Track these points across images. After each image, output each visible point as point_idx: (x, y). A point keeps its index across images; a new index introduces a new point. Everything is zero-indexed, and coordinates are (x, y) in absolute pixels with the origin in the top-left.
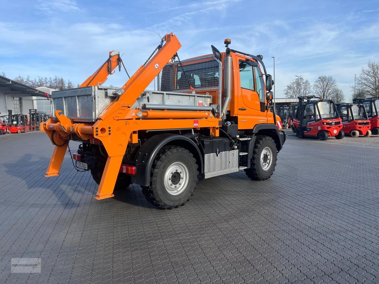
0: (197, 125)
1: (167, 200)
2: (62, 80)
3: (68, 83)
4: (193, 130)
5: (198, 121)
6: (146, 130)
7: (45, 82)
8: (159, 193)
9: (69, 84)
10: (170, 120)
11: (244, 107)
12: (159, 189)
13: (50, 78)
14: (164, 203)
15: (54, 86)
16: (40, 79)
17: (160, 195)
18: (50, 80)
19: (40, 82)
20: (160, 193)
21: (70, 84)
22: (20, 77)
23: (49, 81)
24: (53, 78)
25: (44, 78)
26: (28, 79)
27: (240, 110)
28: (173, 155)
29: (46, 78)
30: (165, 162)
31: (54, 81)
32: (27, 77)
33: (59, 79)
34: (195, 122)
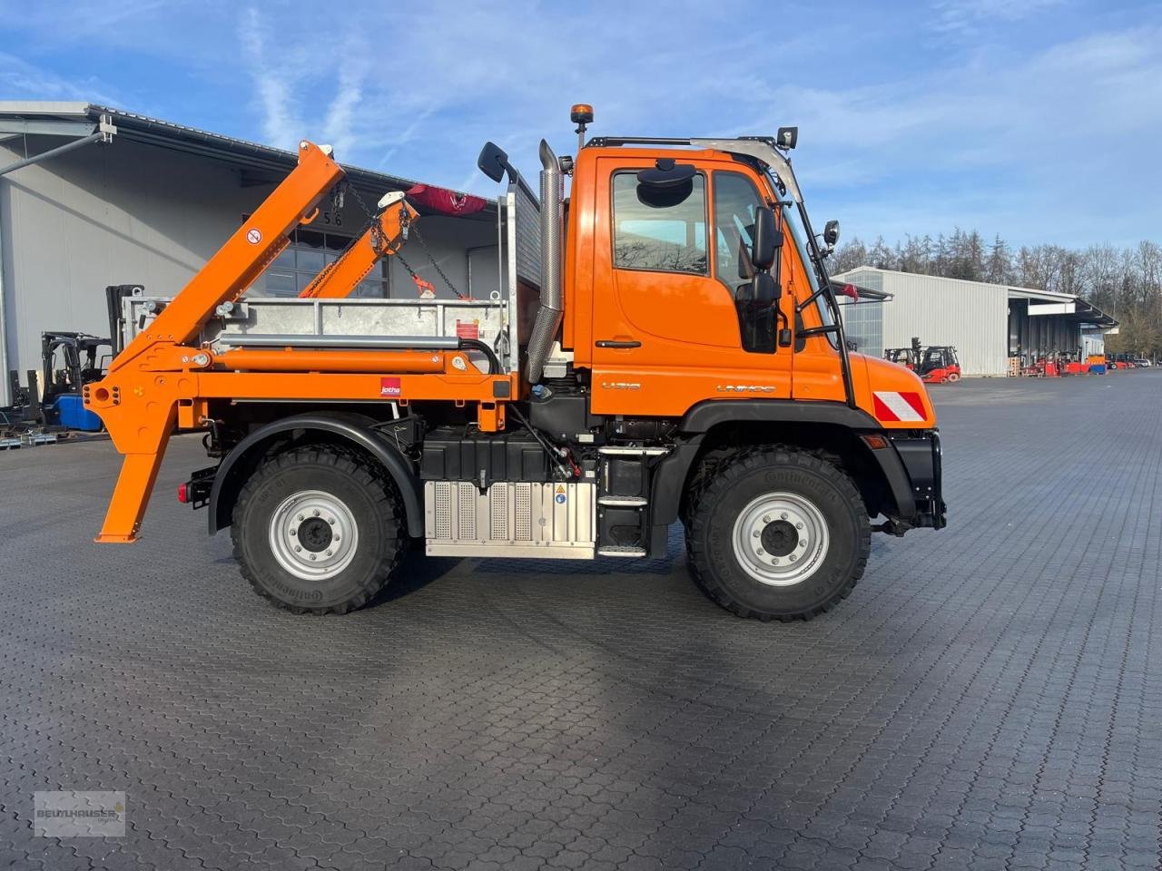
0: (397, 391)
1: (273, 585)
2: (975, 237)
3: (995, 244)
4: (394, 405)
5: (399, 379)
6: (230, 400)
7: (923, 249)
8: (248, 562)
9: (996, 248)
10: (311, 374)
11: (628, 337)
12: (249, 551)
13: (941, 236)
14: (267, 592)
15: (951, 259)
16: (910, 242)
17: (253, 567)
18: (940, 241)
19: (909, 251)
20: (253, 561)
21: (998, 250)
22: (856, 241)
23: (936, 246)
24: (949, 233)
25: (921, 238)
26: (879, 246)
27: (598, 345)
28: (293, 470)
29: (927, 239)
30: (266, 484)
31: (951, 242)
32: (878, 241)
33: (964, 236)
34: (385, 383)
